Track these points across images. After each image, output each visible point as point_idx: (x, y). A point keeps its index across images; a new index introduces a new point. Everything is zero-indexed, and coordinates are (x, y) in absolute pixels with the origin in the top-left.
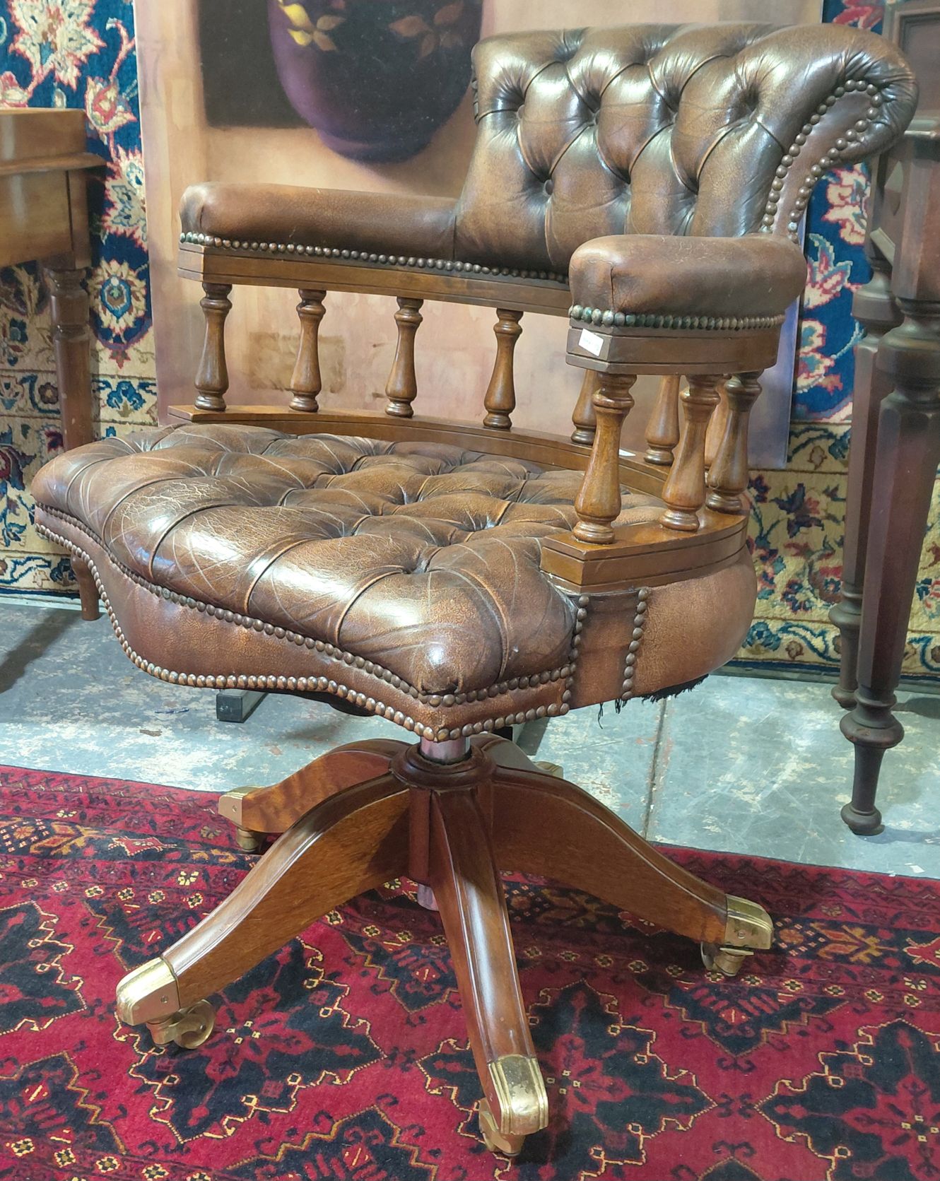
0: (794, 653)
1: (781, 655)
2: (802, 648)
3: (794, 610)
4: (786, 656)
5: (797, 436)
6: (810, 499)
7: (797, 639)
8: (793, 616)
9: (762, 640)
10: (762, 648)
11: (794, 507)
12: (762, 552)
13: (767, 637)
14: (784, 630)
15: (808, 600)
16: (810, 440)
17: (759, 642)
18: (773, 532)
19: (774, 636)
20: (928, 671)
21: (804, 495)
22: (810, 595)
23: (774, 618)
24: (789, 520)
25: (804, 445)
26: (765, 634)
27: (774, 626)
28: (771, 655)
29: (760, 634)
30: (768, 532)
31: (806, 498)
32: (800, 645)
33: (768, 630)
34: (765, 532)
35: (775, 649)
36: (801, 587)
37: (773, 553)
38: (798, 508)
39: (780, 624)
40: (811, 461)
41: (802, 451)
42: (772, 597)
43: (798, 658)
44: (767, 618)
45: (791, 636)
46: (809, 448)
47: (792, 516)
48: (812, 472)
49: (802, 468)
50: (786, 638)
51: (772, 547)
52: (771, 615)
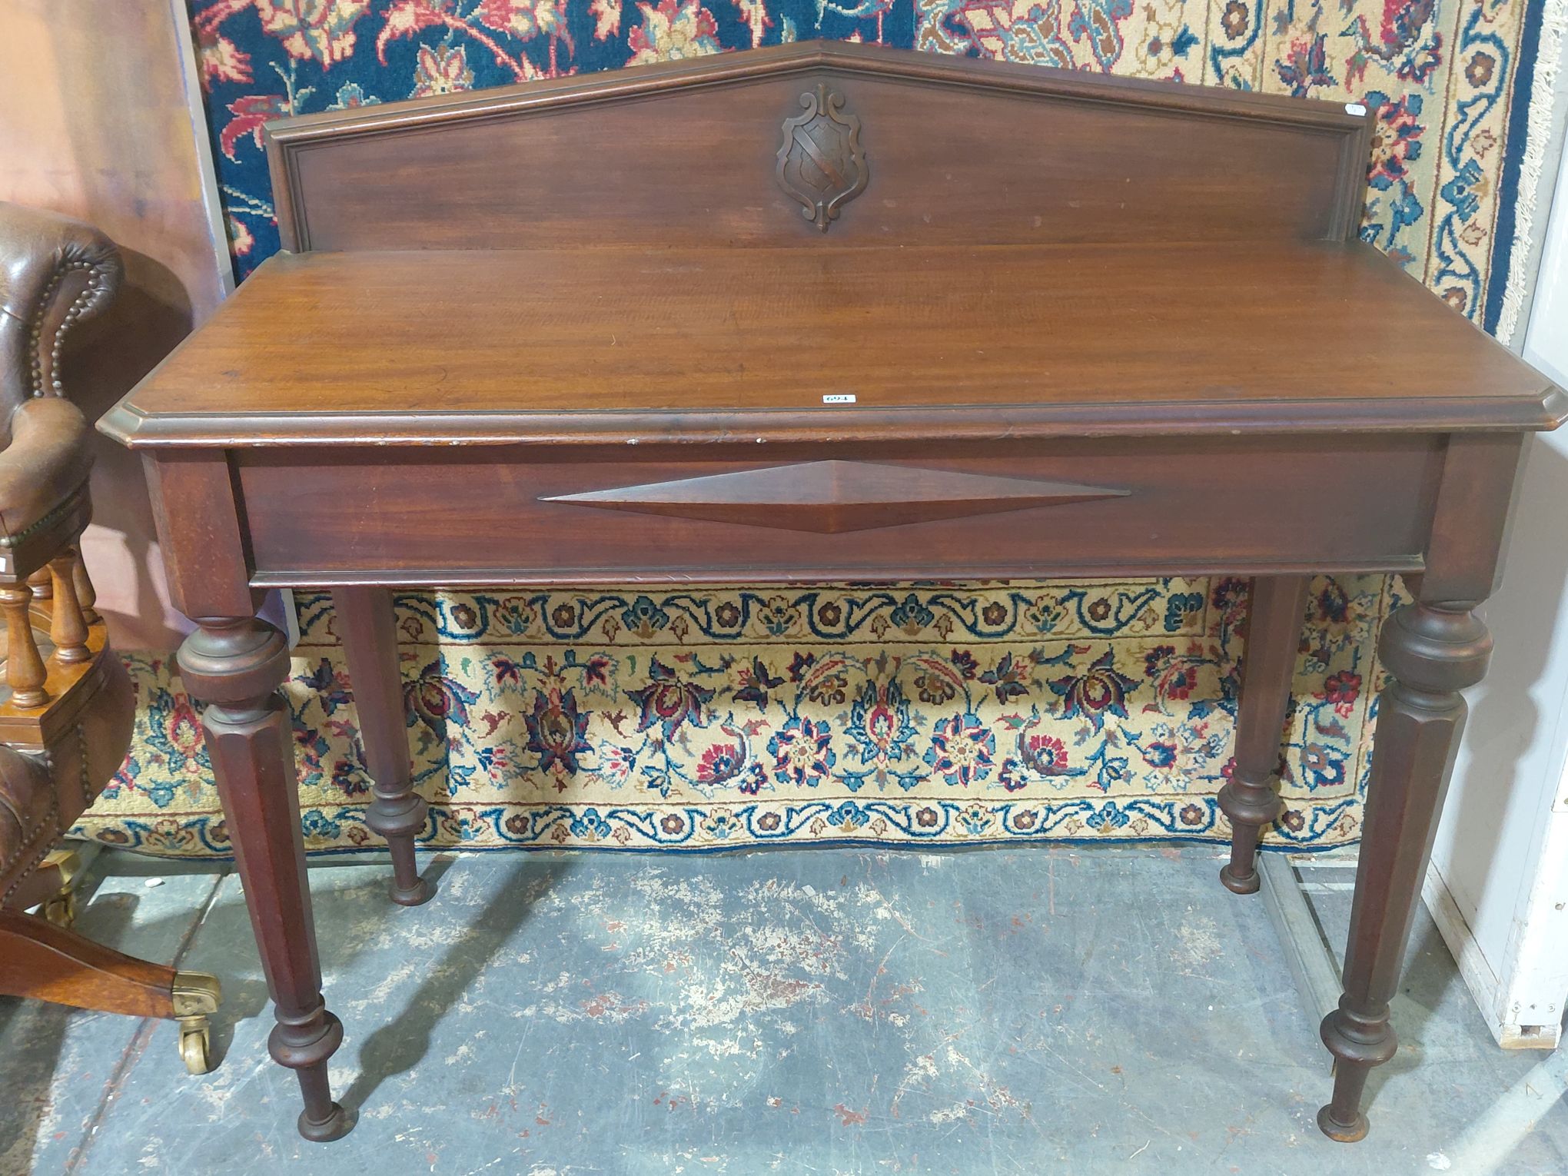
0: (358, 838)
1: (345, 842)
2: (365, 833)
3: (349, 793)
4: (350, 842)
5: (308, 607)
6: (340, 673)
7: (358, 824)
8: (349, 800)
9: (318, 830)
10: (321, 837)
11: (324, 684)
12: (299, 734)
13: (324, 826)
14: (341, 816)
15: (364, 781)
16: (324, 610)
17: (315, 832)
18: (306, 711)
19: (330, 824)
20: (508, 842)
21: (331, 670)
22: (362, 773)
23: (327, 804)
24: (321, 698)
25: (318, 617)
26: (320, 823)
27: (329, 813)
28: (332, 843)
29: (314, 824)
30: (301, 712)
31: (335, 672)
32: (362, 830)
33: (322, 818)
34: (297, 713)
35: (336, 837)
36: (351, 767)
37: (312, 734)
38: (328, 684)
39: (336, 811)
40: (330, 633)
41: (317, 623)
42: (322, 781)
43: (364, 843)
44: (320, 805)
45: (350, 822)
46: (325, 618)
47: (324, 694)
48: (335, 645)
49: (322, 641)
50: (345, 825)
51: (310, 727)
52: (323, 802)
